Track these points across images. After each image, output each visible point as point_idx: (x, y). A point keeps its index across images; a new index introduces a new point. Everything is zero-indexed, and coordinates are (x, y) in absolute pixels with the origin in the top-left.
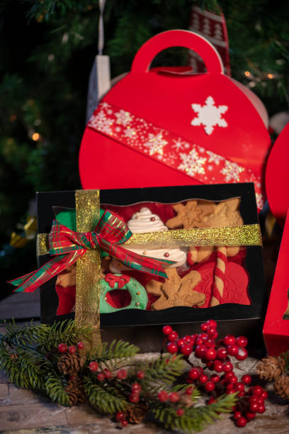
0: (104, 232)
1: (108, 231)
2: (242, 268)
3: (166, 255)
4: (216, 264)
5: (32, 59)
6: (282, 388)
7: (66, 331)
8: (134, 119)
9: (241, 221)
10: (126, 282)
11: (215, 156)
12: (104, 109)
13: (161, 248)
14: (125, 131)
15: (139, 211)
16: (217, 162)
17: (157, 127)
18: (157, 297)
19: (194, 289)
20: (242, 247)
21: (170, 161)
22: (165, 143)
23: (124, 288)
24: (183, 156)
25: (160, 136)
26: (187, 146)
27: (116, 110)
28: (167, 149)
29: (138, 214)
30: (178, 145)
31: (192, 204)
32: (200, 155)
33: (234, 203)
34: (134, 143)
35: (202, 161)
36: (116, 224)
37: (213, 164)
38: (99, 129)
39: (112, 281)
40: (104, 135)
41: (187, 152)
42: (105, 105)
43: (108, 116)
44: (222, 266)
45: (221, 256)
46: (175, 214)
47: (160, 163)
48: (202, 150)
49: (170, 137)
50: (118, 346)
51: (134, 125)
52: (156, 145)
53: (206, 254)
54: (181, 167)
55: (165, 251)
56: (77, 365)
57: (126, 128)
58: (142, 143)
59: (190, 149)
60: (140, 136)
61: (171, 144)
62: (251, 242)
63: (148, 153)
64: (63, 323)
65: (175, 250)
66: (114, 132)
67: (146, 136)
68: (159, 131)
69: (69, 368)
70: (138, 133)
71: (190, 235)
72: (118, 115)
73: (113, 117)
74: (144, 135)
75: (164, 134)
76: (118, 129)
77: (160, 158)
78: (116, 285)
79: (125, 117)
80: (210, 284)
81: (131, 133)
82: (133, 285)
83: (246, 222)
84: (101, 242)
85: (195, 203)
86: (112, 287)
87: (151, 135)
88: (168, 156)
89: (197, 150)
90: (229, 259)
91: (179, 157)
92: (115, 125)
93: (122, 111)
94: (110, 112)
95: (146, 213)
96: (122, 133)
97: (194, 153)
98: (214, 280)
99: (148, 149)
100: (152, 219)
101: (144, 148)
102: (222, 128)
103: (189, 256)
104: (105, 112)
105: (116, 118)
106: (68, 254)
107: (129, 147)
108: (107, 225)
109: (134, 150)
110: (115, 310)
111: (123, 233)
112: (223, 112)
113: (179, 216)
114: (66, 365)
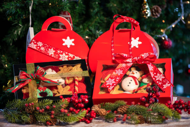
0: (37, 73)
1: (38, 73)
2: (84, 84)
3: (58, 81)
4: (75, 82)
5: (4, 39)
6: (100, 112)
7: (27, 101)
8: (43, 44)
9: (82, 70)
10: (45, 89)
11: (71, 55)
12: (33, 42)
13: (56, 79)
14: (41, 48)
15: (48, 69)
16: (72, 57)
17: (51, 46)
18: (56, 94)
19: (68, 91)
20: (83, 77)
21: (56, 57)
22: (54, 51)
23: (45, 91)
24: (61, 55)
25: (52, 49)
26: (62, 52)
27: (37, 41)
28: (55, 53)
29: (47, 70)
30: (59, 52)
31: (65, 67)
32: (66, 55)
33: (79, 66)
34: (44, 51)
35: (67, 56)
36: (41, 70)
37: (71, 57)
38: (32, 47)
39: (41, 90)
40: (34, 49)
41: (62, 54)
42: (34, 40)
43: (35, 44)
44: (77, 83)
45: (76, 80)
46: (60, 70)
47: (53, 58)
48: (67, 53)
49: (56, 49)
50: (46, 101)
51: (43, 46)
52: (51, 52)
53: (71, 81)
54: (60, 59)
55: (57, 80)
56: (32, 109)
57: (41, 47)
58: (47, 52)
59: (63, 53)
60: (46, 49)
61: (56, 51)
62: (86, 75)
63: (49, 54)
64: (26, 99)
65: (61, 79)
66: (37, 48)
67: (48, 49)
68: (52, 48)
69: (29, 110)
70: (45, 49)
71: (65, 75)
72: (38, 43)
73: (36, 44)
74: (47, 49)
75: (53, 48)
76: (38, 48)
77: (53, 56)
78: (42, 90)
79: (40, 44)
80: (73, 89)
81: (43, 49)
82: (47, 90)
83: (83, 70)
84: (36, 76)
85: (66, 66)
86: (41, 91)
87: (49, 49)
88: (55, 56)
89: (65, 53)
90: (79, 82)
91: (59, 56)
92: (37, 46)
93: (39, 42)
94: (35, 42)
95: (50, 70)
96: (40, 49)
97: (64, 54)
98: (75, 87)
99: (49, 53)
100: (52, 71)
101: (47, 53)
102: (73, 46)
103: (65, 81)
104: (34, 42)
105: (37, 44)
106: (25, 81)
107: (42, 53)
108: (38, 70)
109: (44, 54)
110: (42, 97)
111: (44, 73)
112: (73, 41)
113: (61, 71)
114: (29, 109)
